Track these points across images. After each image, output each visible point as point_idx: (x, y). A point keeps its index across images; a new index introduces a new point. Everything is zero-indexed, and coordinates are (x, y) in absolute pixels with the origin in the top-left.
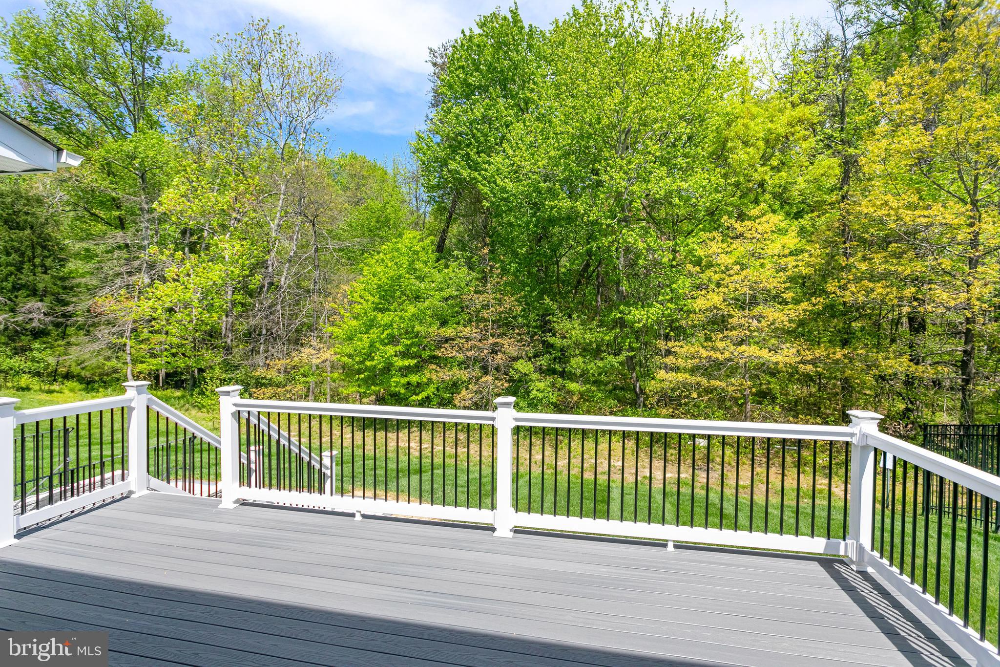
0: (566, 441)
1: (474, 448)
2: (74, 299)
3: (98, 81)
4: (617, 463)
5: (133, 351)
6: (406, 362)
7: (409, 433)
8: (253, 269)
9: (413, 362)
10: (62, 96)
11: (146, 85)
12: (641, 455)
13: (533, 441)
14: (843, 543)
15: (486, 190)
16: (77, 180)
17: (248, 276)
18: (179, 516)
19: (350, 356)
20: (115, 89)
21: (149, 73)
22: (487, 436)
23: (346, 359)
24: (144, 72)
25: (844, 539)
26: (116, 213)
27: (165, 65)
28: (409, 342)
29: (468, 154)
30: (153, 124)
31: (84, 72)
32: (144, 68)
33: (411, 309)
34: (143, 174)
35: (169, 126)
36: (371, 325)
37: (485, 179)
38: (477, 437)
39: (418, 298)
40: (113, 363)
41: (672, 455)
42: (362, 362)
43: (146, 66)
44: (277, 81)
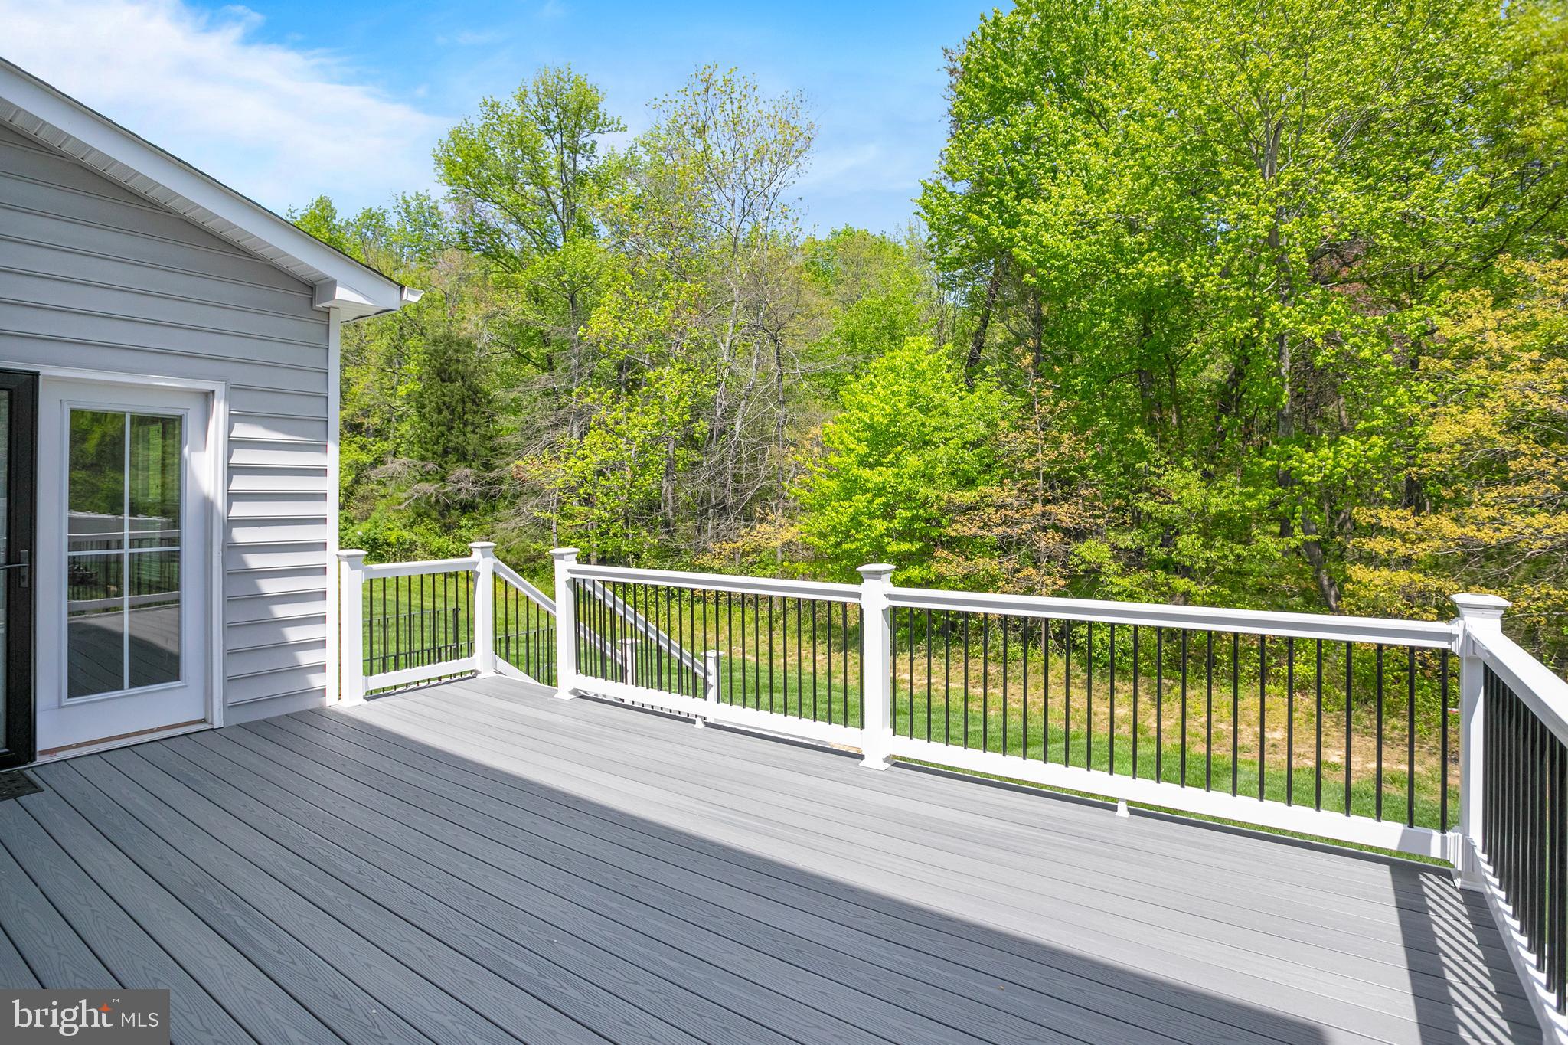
0: (1178, 689)
1: (1015, 689)
2: (501, 463)
3: (527, 187)
4: (1276, 734)
5: (560, 529)
6: (905, 547)
7: (912, 659)
8: (696, 412)
9: (915, 547)
10: (492, 214)
11: (580, 180)
12: (1327, 723)
13: (1117, 684)
14: (1436, 835)
15: (1025, 256)
16: (504, 314)
17: (691, 422)
18: (512, 701)
19: (822, 535)
20: (542, 194)
21: (582, 164)
22: (1036, 672)
23: (815, 540)
24: (575, 165)
25: (1443, 828)
26: (545, 351)
27: (600, 152)
28: (908, 514)
29: (1001, 201)
30: (586, 229)
31: (513, 180)
32: (575, 160)
33: (914, 462)
34: (572, 296)
35: (604, 231)
36: (852, 487)
37: (1025, 238)
38: (1019, 671)
39: (922, 443)
40: (540, 545)
41: (1394, 728)
42: (839, 544)
43: (579, 157)
44: (728, 145)
